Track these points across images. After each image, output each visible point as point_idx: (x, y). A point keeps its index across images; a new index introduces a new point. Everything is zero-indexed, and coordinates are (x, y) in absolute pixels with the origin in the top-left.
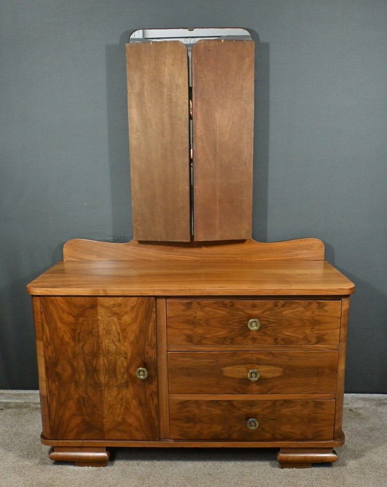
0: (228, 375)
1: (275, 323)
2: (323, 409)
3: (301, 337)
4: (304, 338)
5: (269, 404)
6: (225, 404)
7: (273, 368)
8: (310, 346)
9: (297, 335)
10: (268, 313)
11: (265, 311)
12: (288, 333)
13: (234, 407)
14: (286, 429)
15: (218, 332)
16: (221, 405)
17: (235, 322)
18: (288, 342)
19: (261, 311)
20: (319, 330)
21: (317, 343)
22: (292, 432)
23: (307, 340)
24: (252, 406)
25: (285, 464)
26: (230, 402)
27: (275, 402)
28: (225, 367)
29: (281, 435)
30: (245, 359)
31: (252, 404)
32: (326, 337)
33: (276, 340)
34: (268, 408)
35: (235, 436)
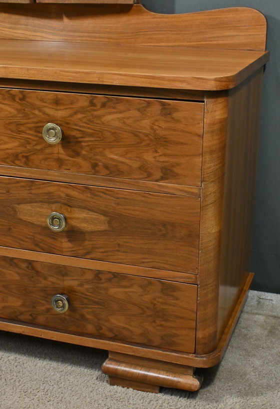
0: (24, 218)
1: (91, 135)
2: (177, 299)
3: (136, 165)
4: (140, 168)
5: (89, 276)
6: (24, 265)
7: (94, 215)
8: (150, 184)
9: (128, 161)
10: (80, 116)
11: (75, 113)
12: (113, 155)
13: (37, 272)
14: (117, 321)
15: (5, 143)
16: (17, 266)
17: (30, 129)
18: (114, 171)
19: (69, 112)
20: (165, 155)
21: (162, 179)
22: (128, 330)
23: (145, 170)
24: (63, 276)
25: (115, 378)
26: (30, 263)
27: (98, 274)
28: (19, 204)
29: (111, 330)
30: (49, 193)
31: (62, 271)
32: (177, 170)
33: (95, 166)
34: (88, 282)
35: (41, 319)
